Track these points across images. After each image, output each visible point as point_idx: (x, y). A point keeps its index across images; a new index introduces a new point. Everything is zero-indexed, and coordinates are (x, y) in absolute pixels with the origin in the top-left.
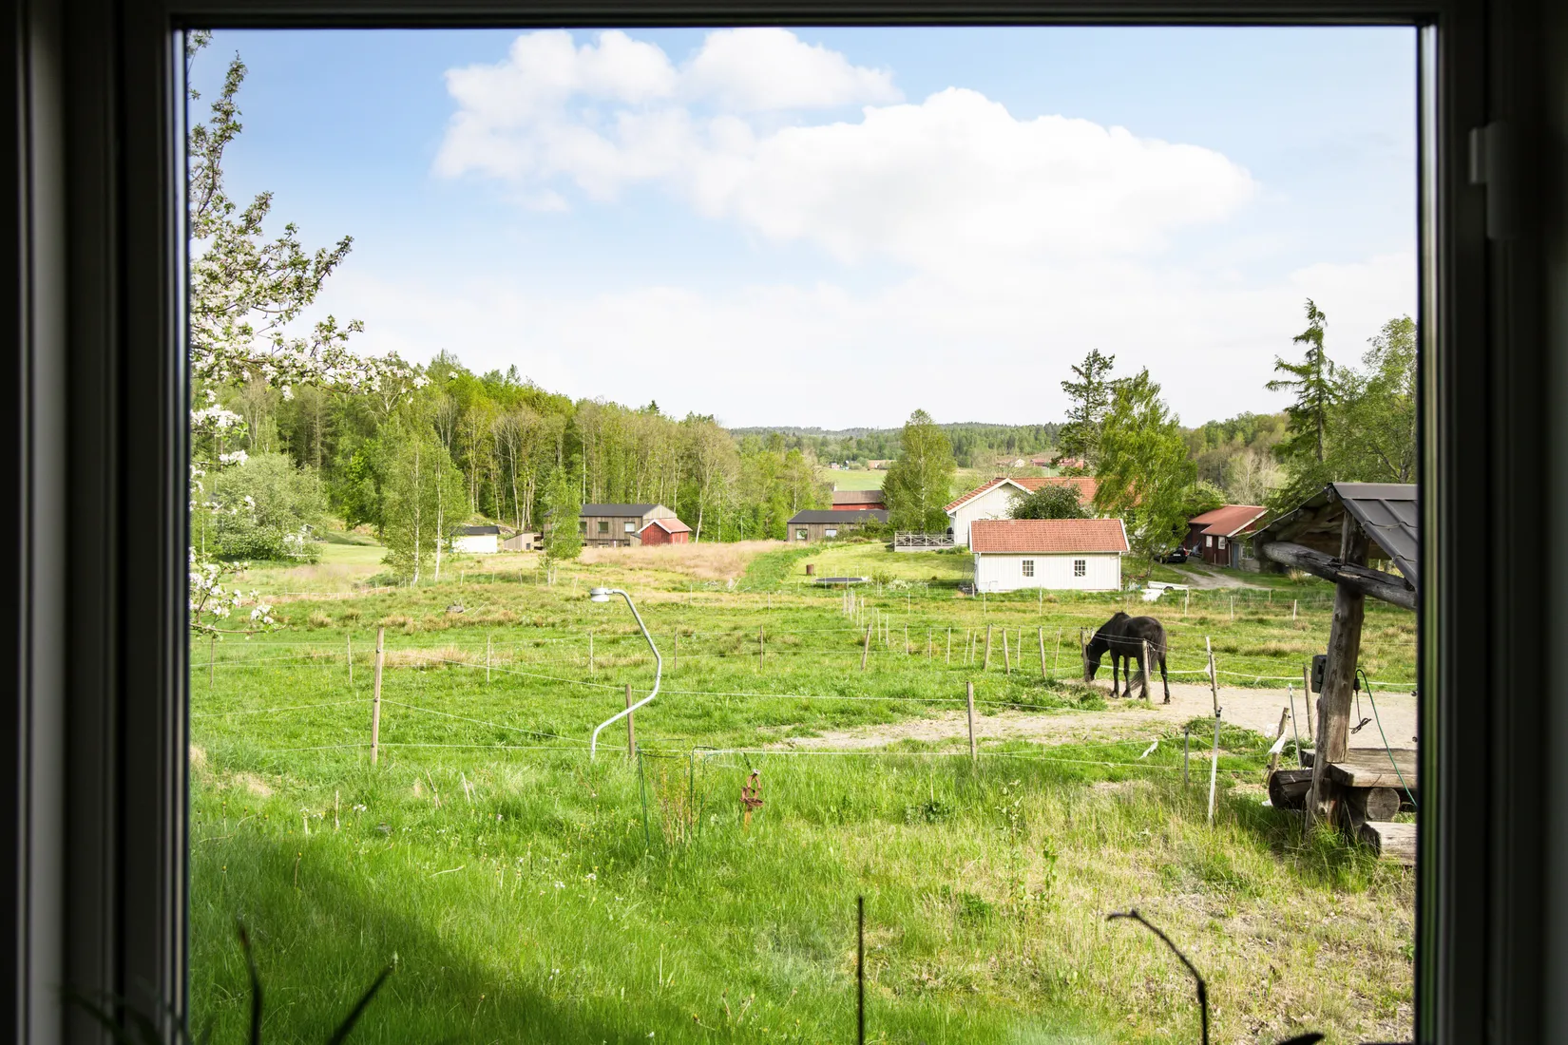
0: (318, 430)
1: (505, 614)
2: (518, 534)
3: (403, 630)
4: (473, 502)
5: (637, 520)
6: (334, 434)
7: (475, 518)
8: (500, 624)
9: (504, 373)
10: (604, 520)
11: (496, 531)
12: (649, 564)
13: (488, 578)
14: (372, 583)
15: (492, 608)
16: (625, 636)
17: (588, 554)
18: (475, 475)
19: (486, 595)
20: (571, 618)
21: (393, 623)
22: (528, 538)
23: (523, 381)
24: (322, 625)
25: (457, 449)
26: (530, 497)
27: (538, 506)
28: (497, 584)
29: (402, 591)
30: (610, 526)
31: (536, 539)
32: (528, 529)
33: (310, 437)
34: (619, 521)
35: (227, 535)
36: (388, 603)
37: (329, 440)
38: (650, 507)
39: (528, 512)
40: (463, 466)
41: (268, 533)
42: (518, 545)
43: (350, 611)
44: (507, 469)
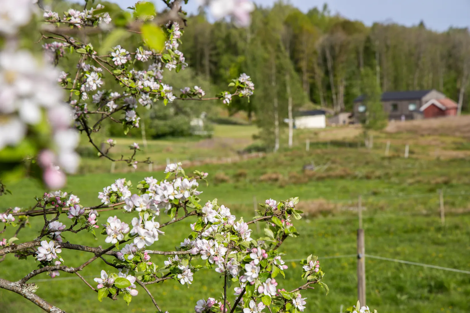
0: (207, 52)
1: (345, 171)
2: (336, 114)
3: (278, 184)
4: (306, 94)
5: (418, 102)
6: (218, 54)
7: (309, 105)
8: (342, 177)
9: (320, 8)
10: (395, 102)
11: (322, 112)
12: (434, 131)
13: (325, 144)
14: (249, 150)
15: (334, 166)
16: (438, 185)
17: (392, 126)
18: (306, 77)
19: (327, 157)
20: (391, 172)
21: (270, 179)
22: (344, 117)
23: (333, 13)
24: (223, 181)
25: (295, 59)
26: (342, 90)
27: (348, 95)
28: (330, 149)
29: (270, 156)
30: (400, 107)
31: (350, 117)
32: (342, 111)
33: (202, 55)
34: (404, 103)
35: (157, 122)
36: (263, 163)
37: (214, 59)
38: (425, 92)
39: (341, 99)
40: (299, 70)
41: (180, 120)
42: (337, 122)
43: (239, 171)
44: (327, 73)
